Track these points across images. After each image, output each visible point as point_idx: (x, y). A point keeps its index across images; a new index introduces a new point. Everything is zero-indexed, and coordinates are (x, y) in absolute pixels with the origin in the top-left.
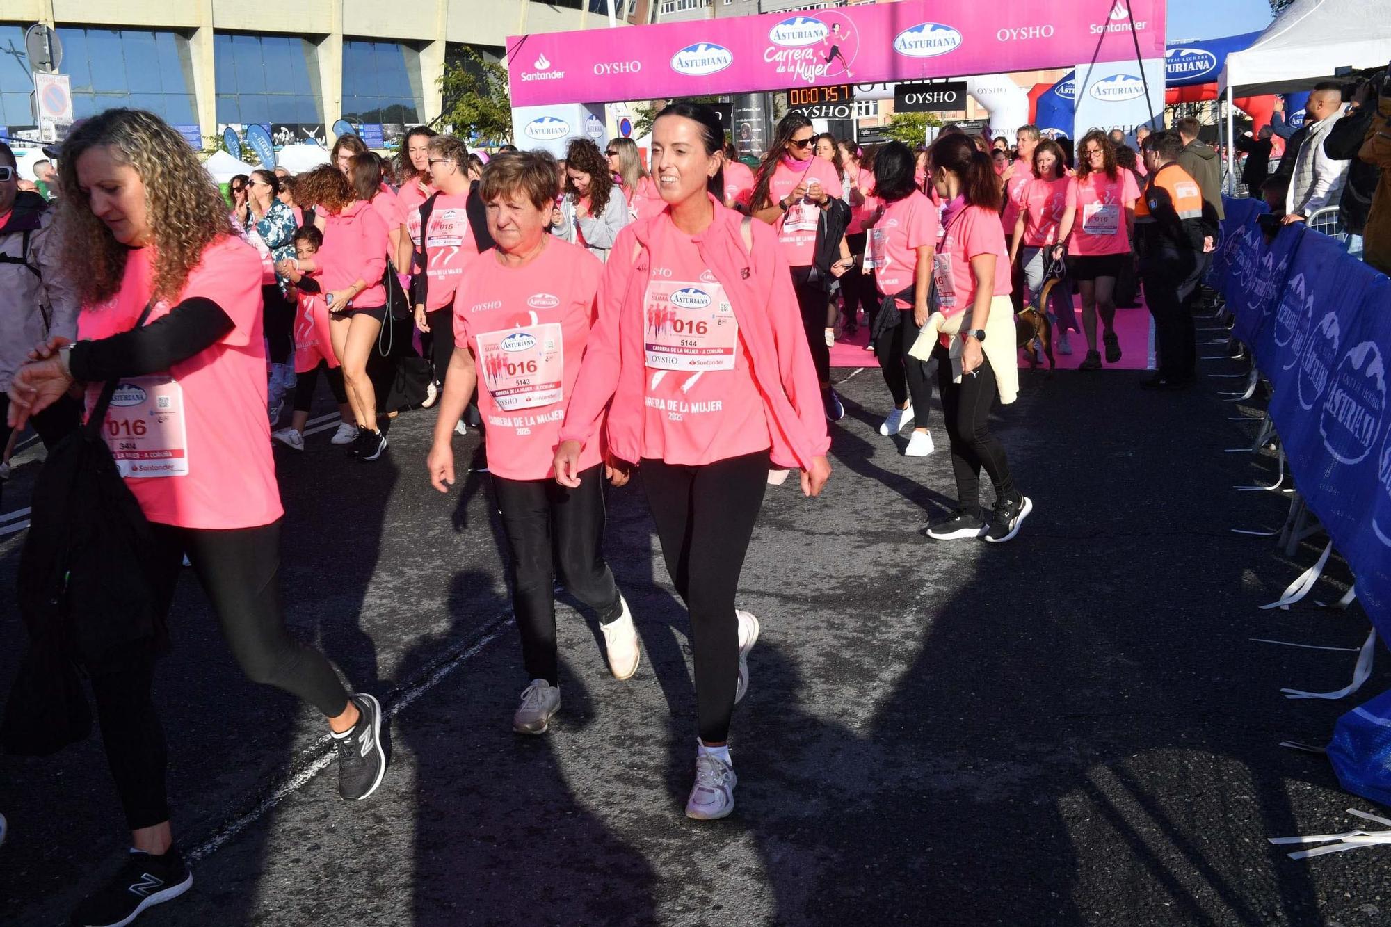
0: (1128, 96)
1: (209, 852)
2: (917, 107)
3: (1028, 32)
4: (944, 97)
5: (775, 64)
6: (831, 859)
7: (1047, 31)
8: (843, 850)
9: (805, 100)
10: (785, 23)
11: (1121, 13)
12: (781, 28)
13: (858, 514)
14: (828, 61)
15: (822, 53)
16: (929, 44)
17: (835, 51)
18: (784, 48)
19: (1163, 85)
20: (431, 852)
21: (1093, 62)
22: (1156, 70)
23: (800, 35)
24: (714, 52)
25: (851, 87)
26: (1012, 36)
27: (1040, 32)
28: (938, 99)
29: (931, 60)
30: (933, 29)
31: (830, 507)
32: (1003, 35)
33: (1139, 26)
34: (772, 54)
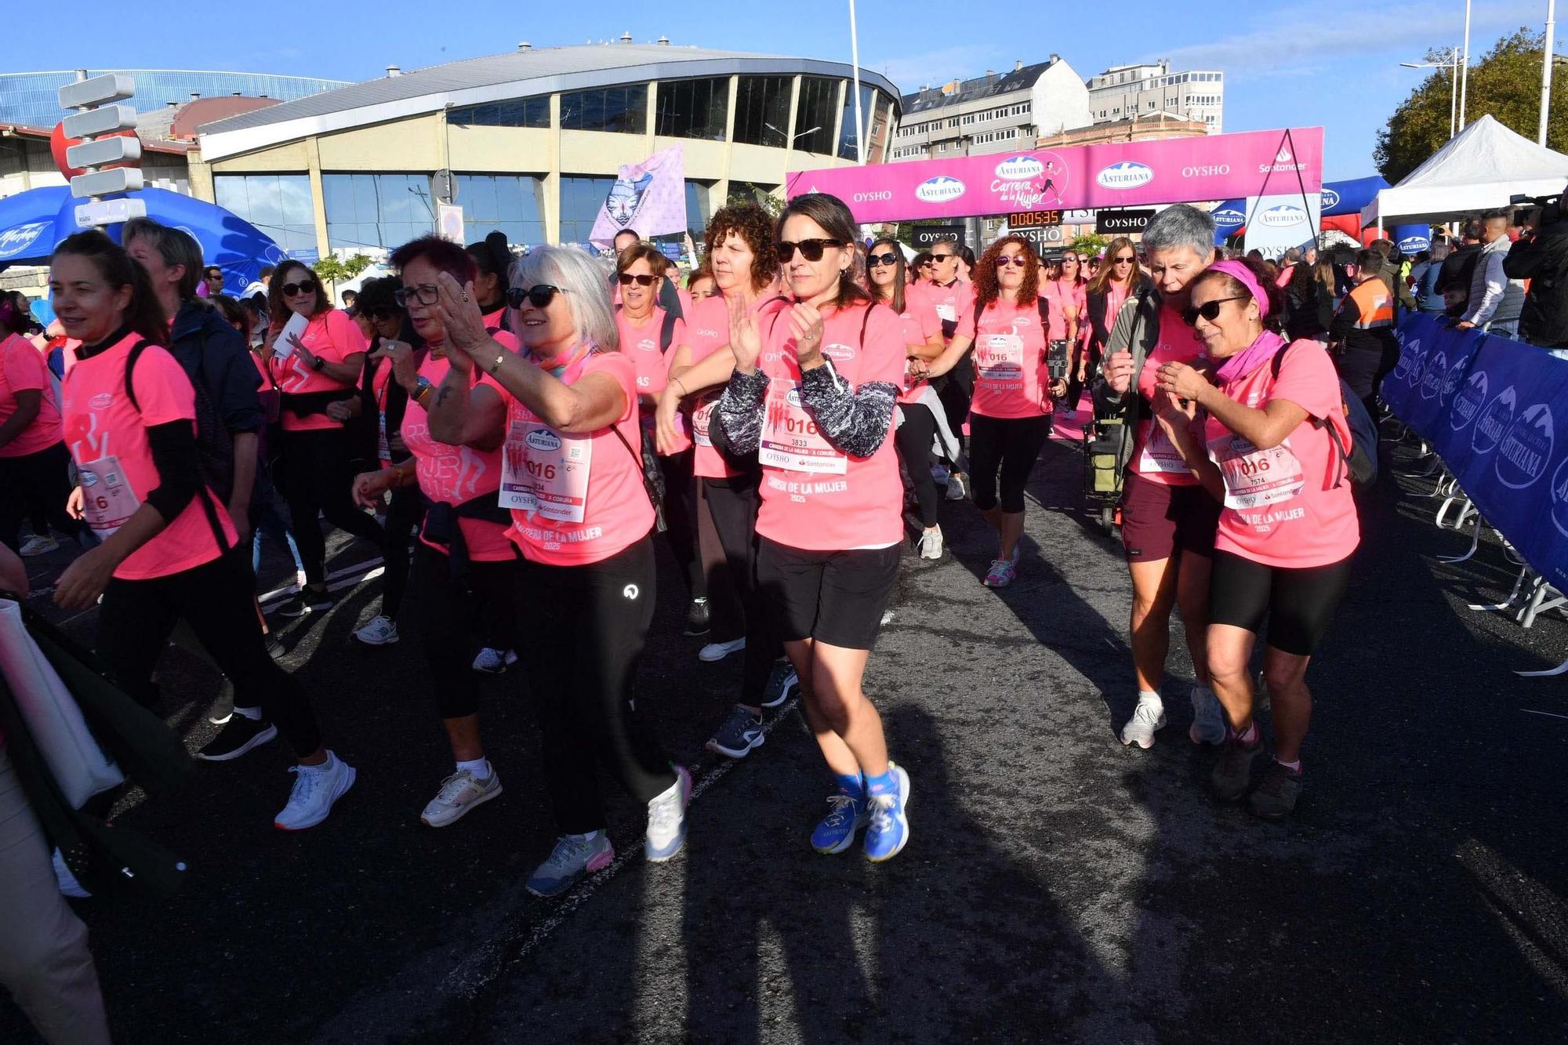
0: (1290, 222)
1: (607, 877)
2: (1114, 230)
3: (1208, 170)
4: (1137, 222)
5: (1000, 194)
6: (1192, 930)
7: (1224, 170)
8: (1201, 921)
9: (1022, 222)
10: (1008, 161)
11: (1285, 156)
12: (1005, 165)
13: (1120, 571)
14: (1043, 191)
15: (1038, 185)
16: (1126, 178)
17: (1048, 183)
18: (1007, 181)
19: (1319, 214)
20: (806, 894)
21: (1261, 195)
22: (1315, 201)
23: (1021, 170)
24: (950, 184)
25: (1060, 213)
26: (1194, 173)
27: (1218, 170)
28: (1133, 224)
29: (1127, 191)
30: (1130, 167)
31: (1095, 565)
32: (1188, 172)
33: (1301, 166)
34: (997, 186)
